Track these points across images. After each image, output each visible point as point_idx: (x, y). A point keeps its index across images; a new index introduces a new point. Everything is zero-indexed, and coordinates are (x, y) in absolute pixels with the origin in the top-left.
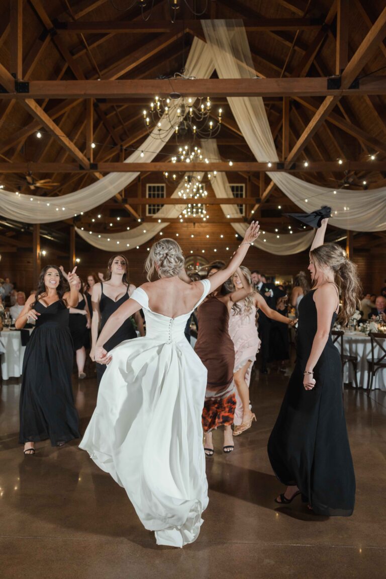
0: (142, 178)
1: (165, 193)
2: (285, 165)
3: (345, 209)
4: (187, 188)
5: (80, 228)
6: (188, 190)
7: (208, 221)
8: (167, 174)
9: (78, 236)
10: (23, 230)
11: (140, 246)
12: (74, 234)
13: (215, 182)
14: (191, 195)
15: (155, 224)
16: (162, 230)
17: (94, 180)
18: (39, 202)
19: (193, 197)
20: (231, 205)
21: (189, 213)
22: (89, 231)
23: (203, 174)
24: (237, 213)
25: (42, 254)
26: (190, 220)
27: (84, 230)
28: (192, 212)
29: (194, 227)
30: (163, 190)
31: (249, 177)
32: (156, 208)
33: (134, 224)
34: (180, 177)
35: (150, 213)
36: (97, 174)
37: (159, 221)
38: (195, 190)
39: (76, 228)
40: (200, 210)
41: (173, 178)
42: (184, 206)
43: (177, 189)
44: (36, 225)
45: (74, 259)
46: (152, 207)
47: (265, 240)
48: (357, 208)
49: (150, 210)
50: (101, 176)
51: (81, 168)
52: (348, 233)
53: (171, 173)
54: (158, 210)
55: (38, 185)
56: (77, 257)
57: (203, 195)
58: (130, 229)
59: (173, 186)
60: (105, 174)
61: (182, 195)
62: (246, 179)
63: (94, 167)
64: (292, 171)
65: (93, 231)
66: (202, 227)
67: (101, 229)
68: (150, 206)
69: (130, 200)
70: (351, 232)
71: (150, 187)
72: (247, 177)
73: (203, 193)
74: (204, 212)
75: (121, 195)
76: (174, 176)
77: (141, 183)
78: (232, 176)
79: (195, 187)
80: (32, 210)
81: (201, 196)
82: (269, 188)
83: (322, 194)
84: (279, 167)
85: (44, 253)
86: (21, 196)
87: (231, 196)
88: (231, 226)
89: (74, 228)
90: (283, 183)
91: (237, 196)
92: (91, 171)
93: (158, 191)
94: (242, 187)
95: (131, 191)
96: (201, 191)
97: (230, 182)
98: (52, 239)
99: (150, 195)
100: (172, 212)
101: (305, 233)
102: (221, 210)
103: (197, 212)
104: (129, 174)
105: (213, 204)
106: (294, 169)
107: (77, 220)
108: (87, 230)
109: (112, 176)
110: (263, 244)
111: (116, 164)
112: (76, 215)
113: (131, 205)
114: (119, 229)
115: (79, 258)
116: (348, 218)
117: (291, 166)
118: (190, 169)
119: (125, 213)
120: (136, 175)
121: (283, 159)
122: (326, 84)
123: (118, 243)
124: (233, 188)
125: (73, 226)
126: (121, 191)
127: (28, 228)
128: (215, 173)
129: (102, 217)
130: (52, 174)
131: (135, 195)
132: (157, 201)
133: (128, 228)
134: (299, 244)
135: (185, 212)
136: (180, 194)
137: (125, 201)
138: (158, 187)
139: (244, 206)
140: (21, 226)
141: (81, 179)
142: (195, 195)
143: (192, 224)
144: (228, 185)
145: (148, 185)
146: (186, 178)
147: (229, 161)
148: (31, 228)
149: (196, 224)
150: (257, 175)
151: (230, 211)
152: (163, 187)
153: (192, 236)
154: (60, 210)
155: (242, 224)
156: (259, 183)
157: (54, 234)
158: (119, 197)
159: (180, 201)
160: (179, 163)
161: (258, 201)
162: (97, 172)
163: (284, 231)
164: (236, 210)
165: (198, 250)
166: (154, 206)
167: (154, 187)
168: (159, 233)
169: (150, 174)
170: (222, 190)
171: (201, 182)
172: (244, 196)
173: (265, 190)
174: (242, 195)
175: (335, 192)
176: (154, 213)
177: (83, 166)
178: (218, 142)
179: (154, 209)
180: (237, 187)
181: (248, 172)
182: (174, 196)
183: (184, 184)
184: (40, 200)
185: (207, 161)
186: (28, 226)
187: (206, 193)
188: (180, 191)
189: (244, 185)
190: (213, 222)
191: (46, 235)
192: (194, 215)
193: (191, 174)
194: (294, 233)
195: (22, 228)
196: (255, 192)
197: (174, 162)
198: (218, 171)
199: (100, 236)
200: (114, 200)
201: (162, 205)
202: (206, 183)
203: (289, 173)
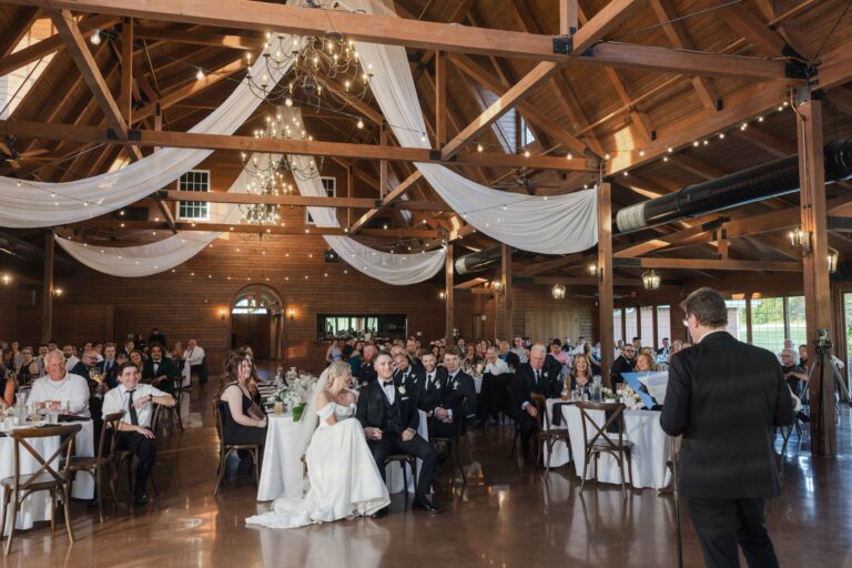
1: (209, 184)
2: (443, 155)
8: (244, 156)
9: (60, 251)
12: (52, 245)
20: (323, 209)
22: (83, 243)
24: (333, 220)
27: (72, 240)
29: (261, 240)
30: (205, 180)
31: (351, 168)
32: (194, 207)
35: (183, 215)
39: (56, 237)
45: (51, 290)
46: (187, 206)
49: (183, 211)
51: (111, 134)
54: (198, 211)
56: (55, 286)
57: (285, 191)
61: (253, 189)
62: (346, 170)
63: (134, 135)
64: (452, 164)
68: (183, 203)
72: (347, 167)
73: (287, 187)
84: (434, 156)
85: (7, 279)
88: (323, 239)
89: (53, 236)
90: (437, 180)
92: (128, 142)
93: (197, 180)
94: (331, 182)
96: (284, 184)
97: (321, 175)
99: (183, 187)
106: (455, 162)
115: (61, 287)
117: (450, 157)
120: (205, 153)
121: (438, 147)
122: (551, 45)
125: (50, 232)
134: (424, 269)
136: (249, 188)
137: (163, 194)
138: (198, 174)
144: (319, 178)
149: (263, 236)
151: (323, 217)
152: (205, 175)
155: (340, 238)
161: (376, 204)
162: (136, 145)
166: (190, 204)
167: (191, 174)
172: (334, 195)
174: (331, 194)
176: (190, 215)
177: (116, 131)
178: (303, 112)
179: (190, 210)
180: (328, 181)
181: (349, 159)
187: (291, 188)
189: (334, 179)
197: (259, 137)
199: (102, 251)
201: (204, 204)
202: (286, 171)
203: (447, 166)
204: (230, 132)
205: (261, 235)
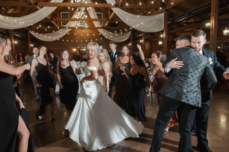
0: (58, 9)
1: (69, 16)
2: (119, 5)
3: (142, 23)
4: (78, 14)
5: (32, 31)
6: (79, 15)
7: (88, 28)
8: (69, 8)
9: (31, 35)
10: (5, 32)
11: (59, 39)
12: (29, 33)
13: (90, 12)
14: (80, 17)
15: (65, 29)
16: (69, 32)
17: (37, 10)
18: (11, 20)
19: (81, 18)
20: (97, 22)
21: (80, 25)
22: (36, 32)
23: (85, 8)
24: (100, 25)
25: (15, 43)
26: (80, 28)
27: (34, 32)
28: (81, 25)
29: (82, 31)
31: (104, 10)
32: (66, 22)
33: (56, 30)
34: (75, 9)
35: (63, 25)
36: (38, 7)
37: (67, 28)
38: (82, 15)
39: (30, 31)
40: (84, 24)
41: (72, 10)
42: (78, 22)
43: (74, 15)
44: (11, 30)
45: (30, 45)
46: (64, 22)
47: (111, 36)
48: (146, 23)
49: (63, 23)
50: (40, 8)
51: (30, 4)
52: (143, 33)
53: (71, 7)
54: (66, 23)
55: (11, 11)
56: (31, 44)
57: (85, 17)
58: (55, 32)
59: (72, 13)
60: (41, 7)
61: (77, 17)
63: (36, 4)
65: (38, 33)
66: (85, 31)
67: (41, 31)
68: (63, 22)
69: (54, 19)
70: (144, 32)
71: (62, 14)
72: (103, 10)
73: (85, 16)
74: (86, 24)
75: (50, 17)
76: (73, 9)
77: (58, 11)
78: (97, 9)
79: (82, 14)
80: (7, 23)
81: (84, 18)
82: (112, 14)
83: (133, 17)
84: (116, 6)
85: (16, 42)
86: (2, 17)
87: (97, 18)
88: (97, 30)
89: (29, 31)
90: (118, 13)
91: (99, 18)
92: (35, 6)
94: (101, 14)
95: (54, 15)
96: (84, 16)
97: (96, 12)
98: (19, 36)
99: (62, 17)
100: (72, 24)
101: (127, 33)
102: (93, 24)
103: (83, 25)
104: (52, 7)
105: (89, 21)
106: (122, 7)
107: (30, 27)
108: (35, 32)
109: (45, 8)
110: (110, 38)
111: (46, 3)
112: (29, 25)
113: (54, 21)
114: (50, 31)
115: (33, 44)
116: (143, 27)
117: (120, 5)
118: (79, 6)
119: (52, 25)
120: (55, 8)
121: (118, 2)
123: (50, 38)
124: (97, 15)
125: (28, 30)
126: (50, 15)
127: (7, 31)
128: (90, 8)
129: (41, 26)
130: (17, 7)
131: (56, 17)
132: (66, 19)
133: (54, 31)
134: (124, 38)
135: (78, 24)
136: (75, 17)
137: (51, 19)
138: (66, 14)
139: (102, 22)
140: (4, 30)
141: (31, 9)
142: (82, 17)
143: (81, 30)
144: (96, 13)
145: (61, 13)
146: (78, 10)
147: (95, 3)
148: (9, 31)
149: (83, 30)
150: (107, 9)
151: (97, 24)
152: (68, 14)
153: (82, 35)
154: (22, 23)
155: (102, 30)
156: (108, 12)
157: (20, 34)
158: (48, 17)
159: (75, 20)
160: (74, 3)
161: (108, 20)
162: (38, 6)
163: (118, 32)
164: (99, 24)
165: (84, 40)
166: (65, 22)
167: (64, 14)
168: (67, 33)
169: (62, 8)
170: (93, 15)
171: (84, 12)
172: (102, 18)
173: (111, 16)
174: (101, 17)
175: (138, 16)
176: (65, 25)
177: (31, 3)
179: (65, 23)
180: (99, 14)
181: (103, 8)
182: (73, 18)
183: (77, 13)
184: (12, 19)
185: (86, 3)
186: (7, 30)
188: (75, 15)
189: (102, 13)
190: (90, 29)
191: (16, 34)
192: (82, 26)
193: (80, 8)
194: (122, 33)
195: (4, 31)
196: (107, 16)
197: (72, 3)
198: (91, 7)
199: (41, 35)
200: (46, 19)
201: (68, 22)
202: (86, 12)
203: (120, 8)
204: (61, 2)
205: (82, 29)
